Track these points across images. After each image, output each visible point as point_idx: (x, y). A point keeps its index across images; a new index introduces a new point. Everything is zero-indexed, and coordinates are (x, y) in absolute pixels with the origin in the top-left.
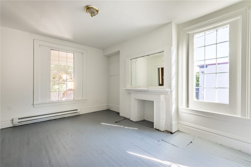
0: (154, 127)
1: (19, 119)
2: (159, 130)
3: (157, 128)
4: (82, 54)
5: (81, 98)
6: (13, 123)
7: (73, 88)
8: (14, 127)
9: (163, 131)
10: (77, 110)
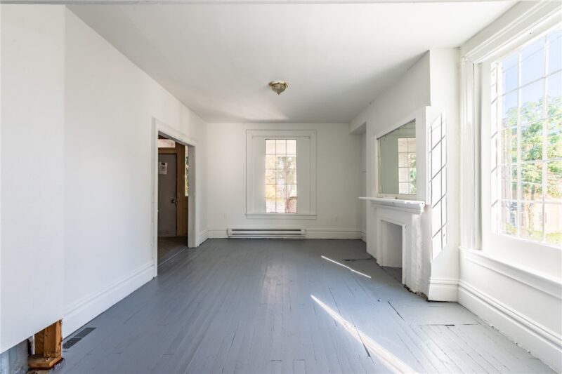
0: (403, 283)
1: (233, 230)
2: (408, 289)
3: (408, 285)
4: (310, 137)
5: (308, 213)
6: (228, 234)
7: (296, 195)
8: (229, 239)
9: (414, 291)
10: (300, 230)
